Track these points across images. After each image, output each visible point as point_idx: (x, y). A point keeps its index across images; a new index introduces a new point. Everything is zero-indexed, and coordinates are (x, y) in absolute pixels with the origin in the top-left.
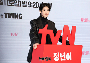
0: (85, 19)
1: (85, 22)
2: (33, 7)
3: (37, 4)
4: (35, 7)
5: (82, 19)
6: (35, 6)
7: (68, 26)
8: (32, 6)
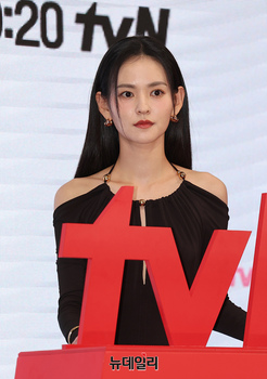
2: (20, 41)
3: (51, 14)
4: (35, 44)
6: (34, 33)
8: (9, 33)
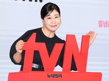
0: (106, 22)
1: (106, 28)
5: (100, 22)
7: (74, 36)
